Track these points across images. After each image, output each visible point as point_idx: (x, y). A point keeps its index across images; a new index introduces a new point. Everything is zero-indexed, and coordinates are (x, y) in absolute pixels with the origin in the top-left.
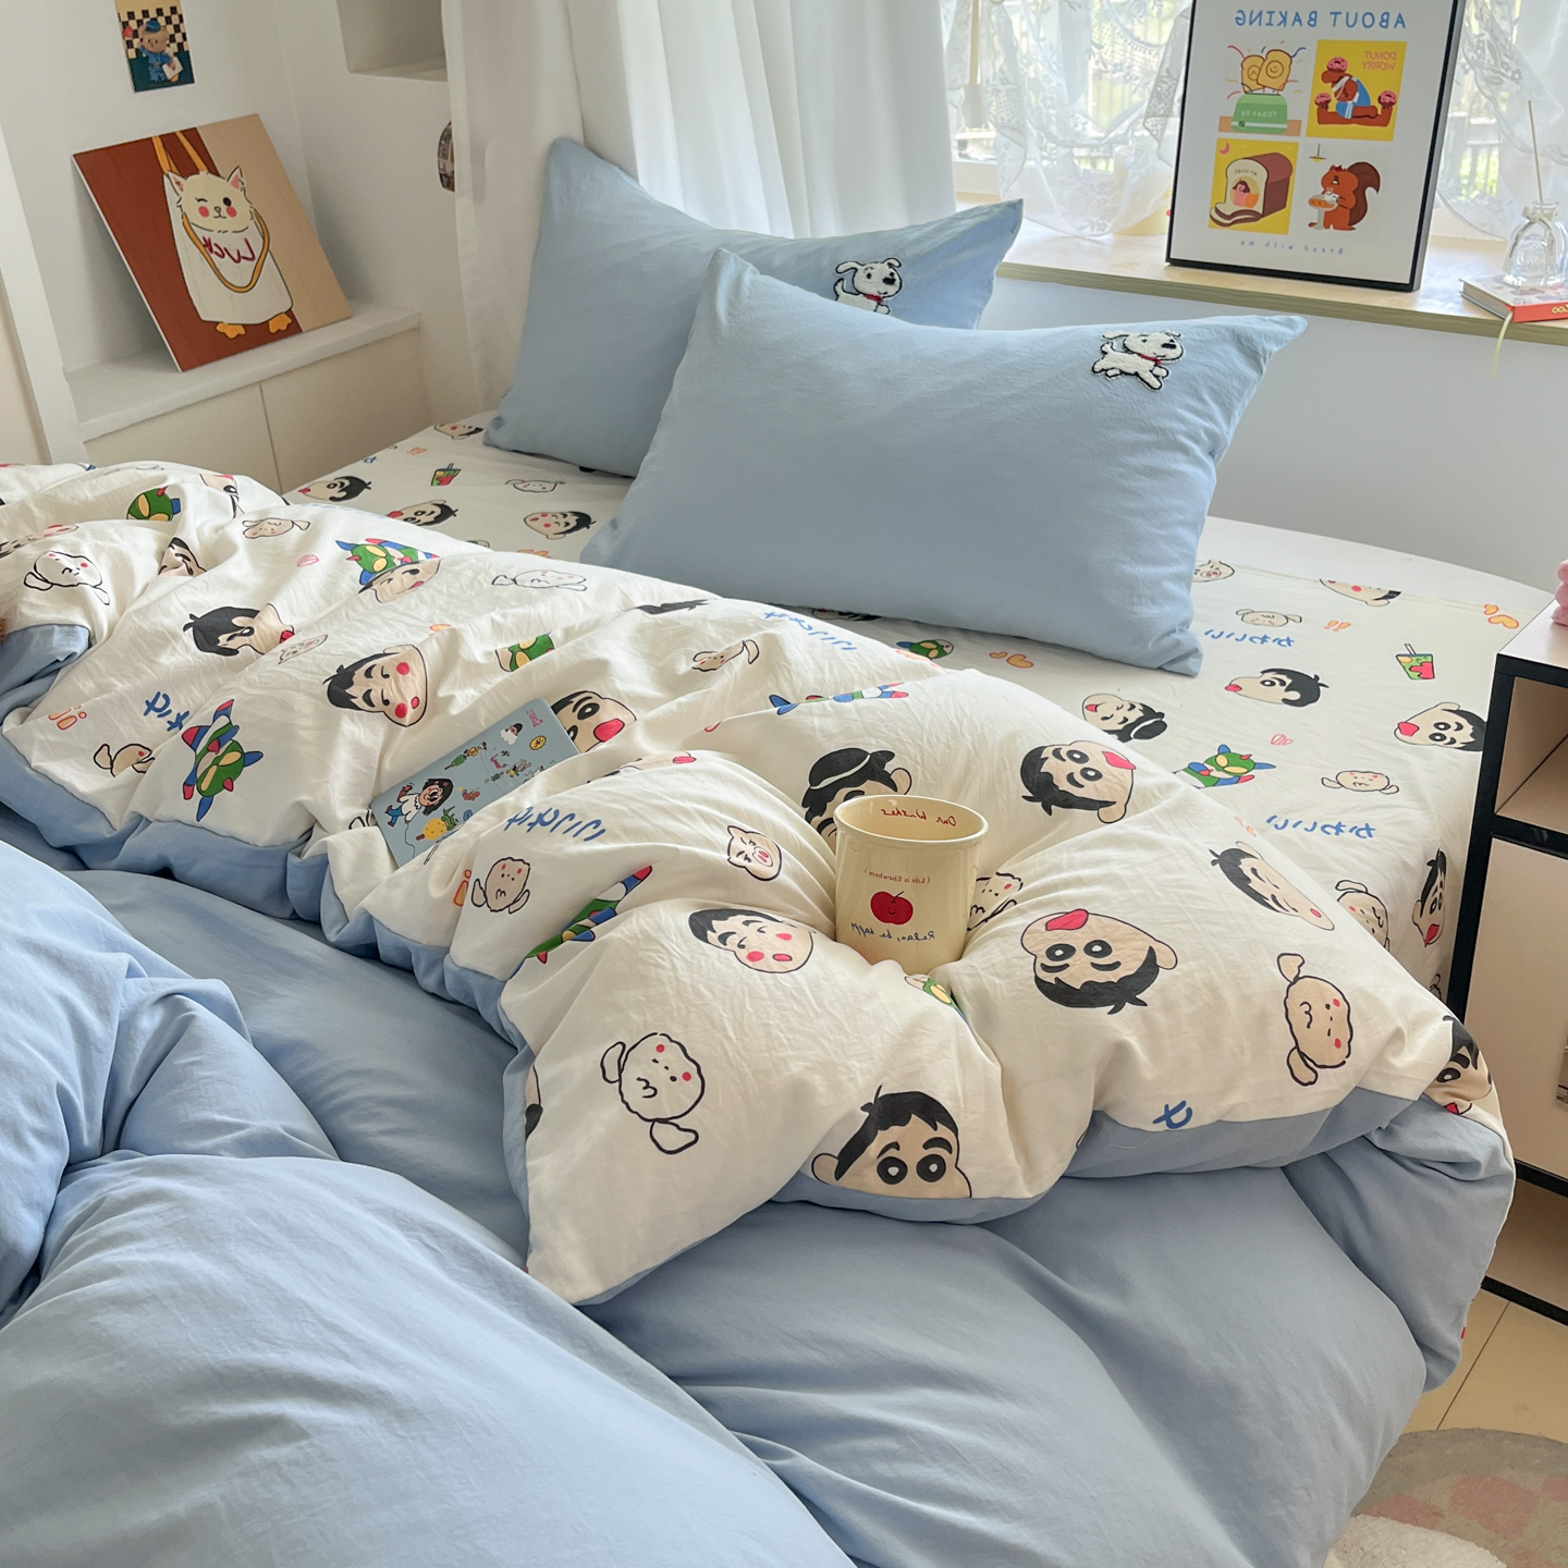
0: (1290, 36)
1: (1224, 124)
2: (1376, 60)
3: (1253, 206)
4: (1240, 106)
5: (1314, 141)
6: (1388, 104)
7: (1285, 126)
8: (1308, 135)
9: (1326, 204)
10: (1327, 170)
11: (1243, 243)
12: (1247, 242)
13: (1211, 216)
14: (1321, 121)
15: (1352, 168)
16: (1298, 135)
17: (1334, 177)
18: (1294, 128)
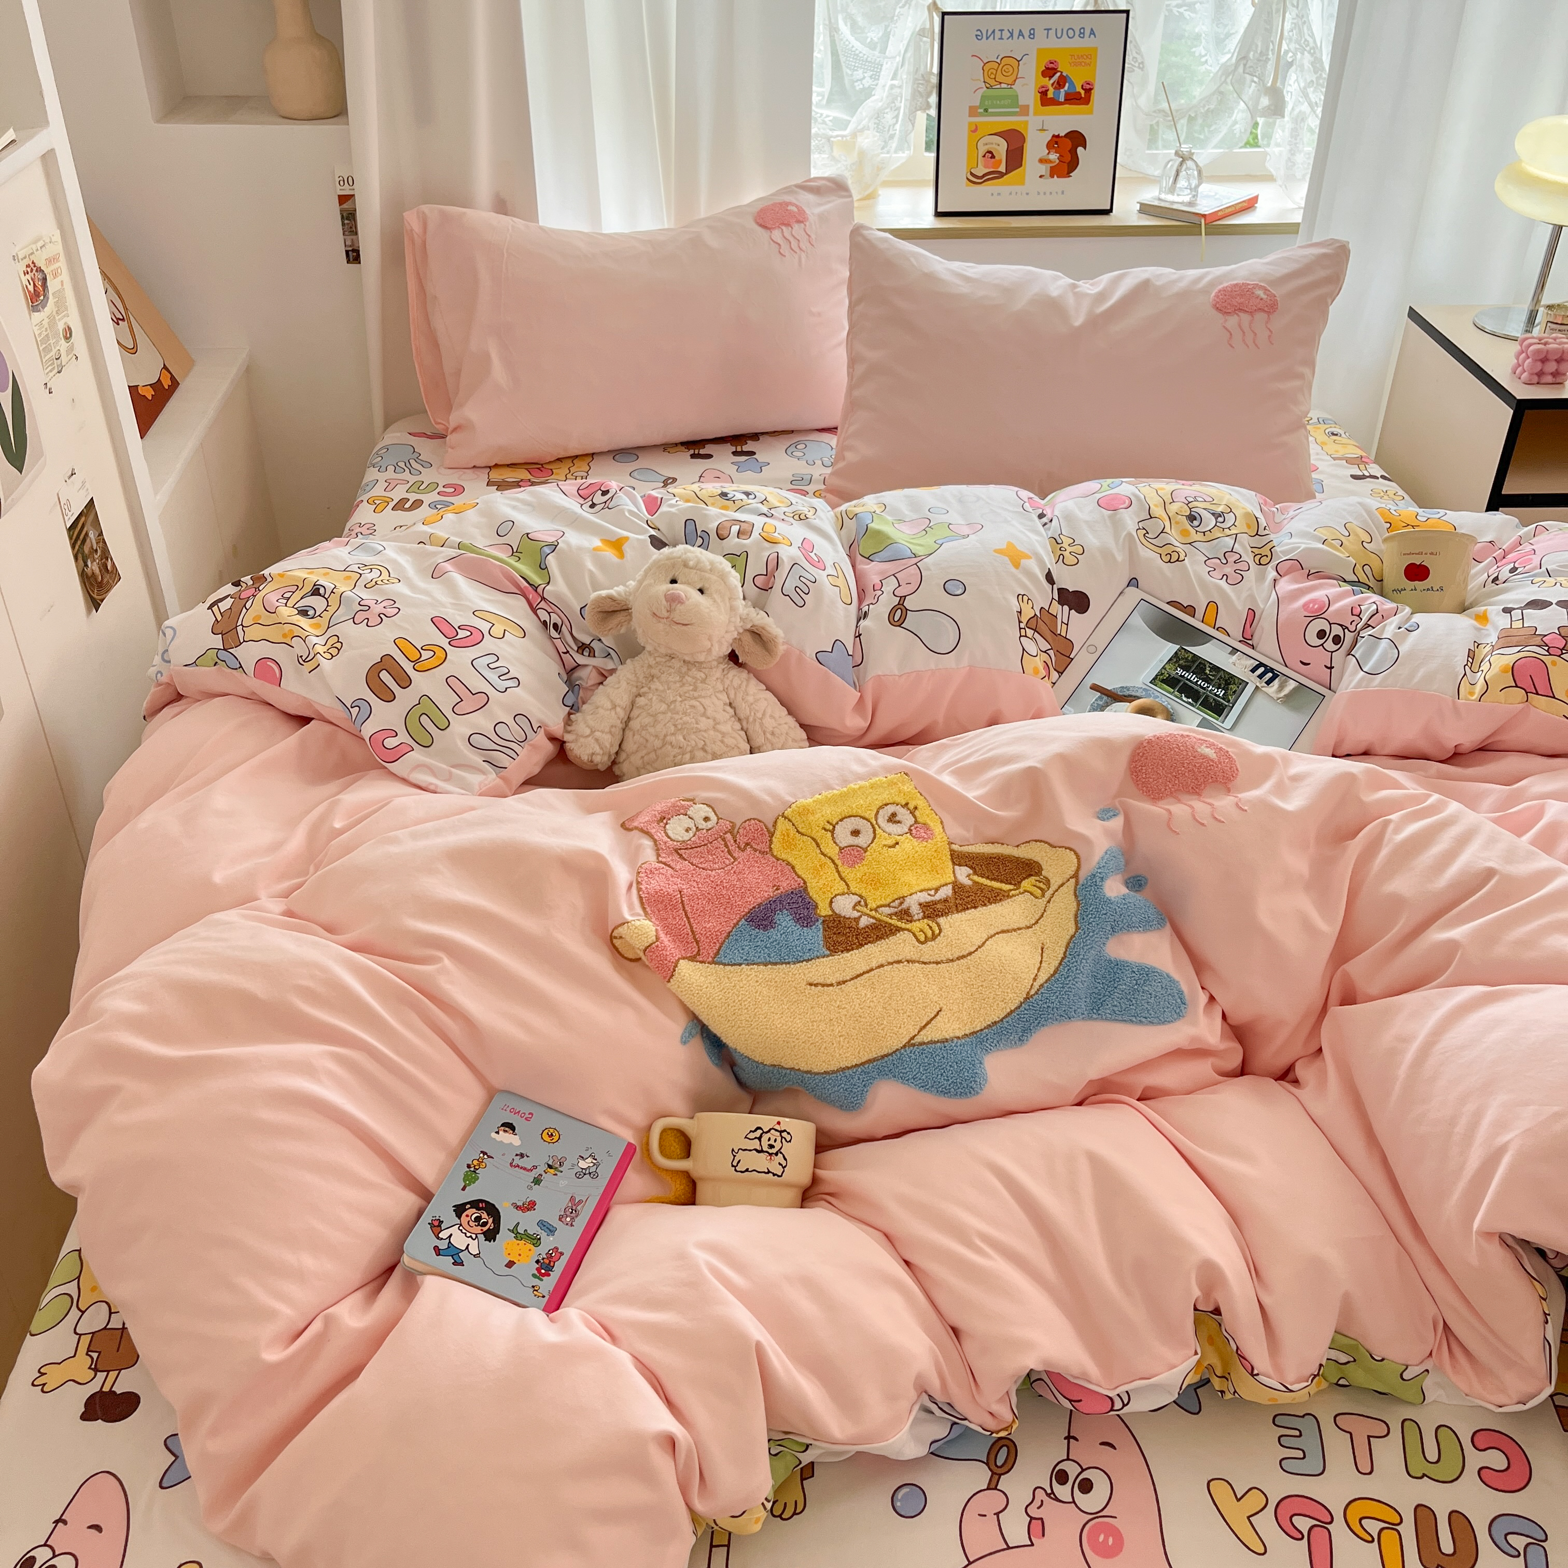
0: (1016, 47)
1: (973, 112)
2: (1078, 60)
3: (999, 167)
4: (983, 98)
5: (1040, 118)
6: (1088, 91)
7: (1018, 110)
8: (1035, 114)
9: (1051, 162)
10: (1050, 138)
11: (992, 194)
12: (995, 194)
13: (968, 179)
14: (1043, 104)
15: (1067, 135)
16: (1028, 115)
17: (1055, 142)
18: (1025, 111)
